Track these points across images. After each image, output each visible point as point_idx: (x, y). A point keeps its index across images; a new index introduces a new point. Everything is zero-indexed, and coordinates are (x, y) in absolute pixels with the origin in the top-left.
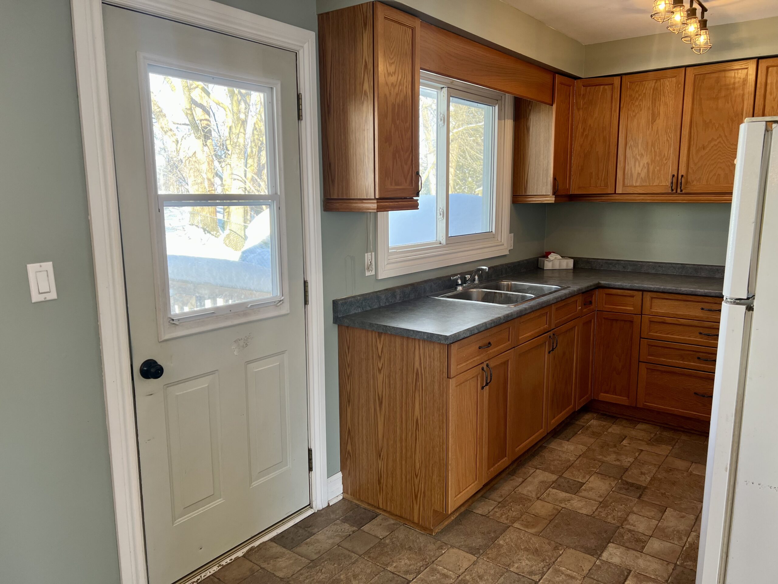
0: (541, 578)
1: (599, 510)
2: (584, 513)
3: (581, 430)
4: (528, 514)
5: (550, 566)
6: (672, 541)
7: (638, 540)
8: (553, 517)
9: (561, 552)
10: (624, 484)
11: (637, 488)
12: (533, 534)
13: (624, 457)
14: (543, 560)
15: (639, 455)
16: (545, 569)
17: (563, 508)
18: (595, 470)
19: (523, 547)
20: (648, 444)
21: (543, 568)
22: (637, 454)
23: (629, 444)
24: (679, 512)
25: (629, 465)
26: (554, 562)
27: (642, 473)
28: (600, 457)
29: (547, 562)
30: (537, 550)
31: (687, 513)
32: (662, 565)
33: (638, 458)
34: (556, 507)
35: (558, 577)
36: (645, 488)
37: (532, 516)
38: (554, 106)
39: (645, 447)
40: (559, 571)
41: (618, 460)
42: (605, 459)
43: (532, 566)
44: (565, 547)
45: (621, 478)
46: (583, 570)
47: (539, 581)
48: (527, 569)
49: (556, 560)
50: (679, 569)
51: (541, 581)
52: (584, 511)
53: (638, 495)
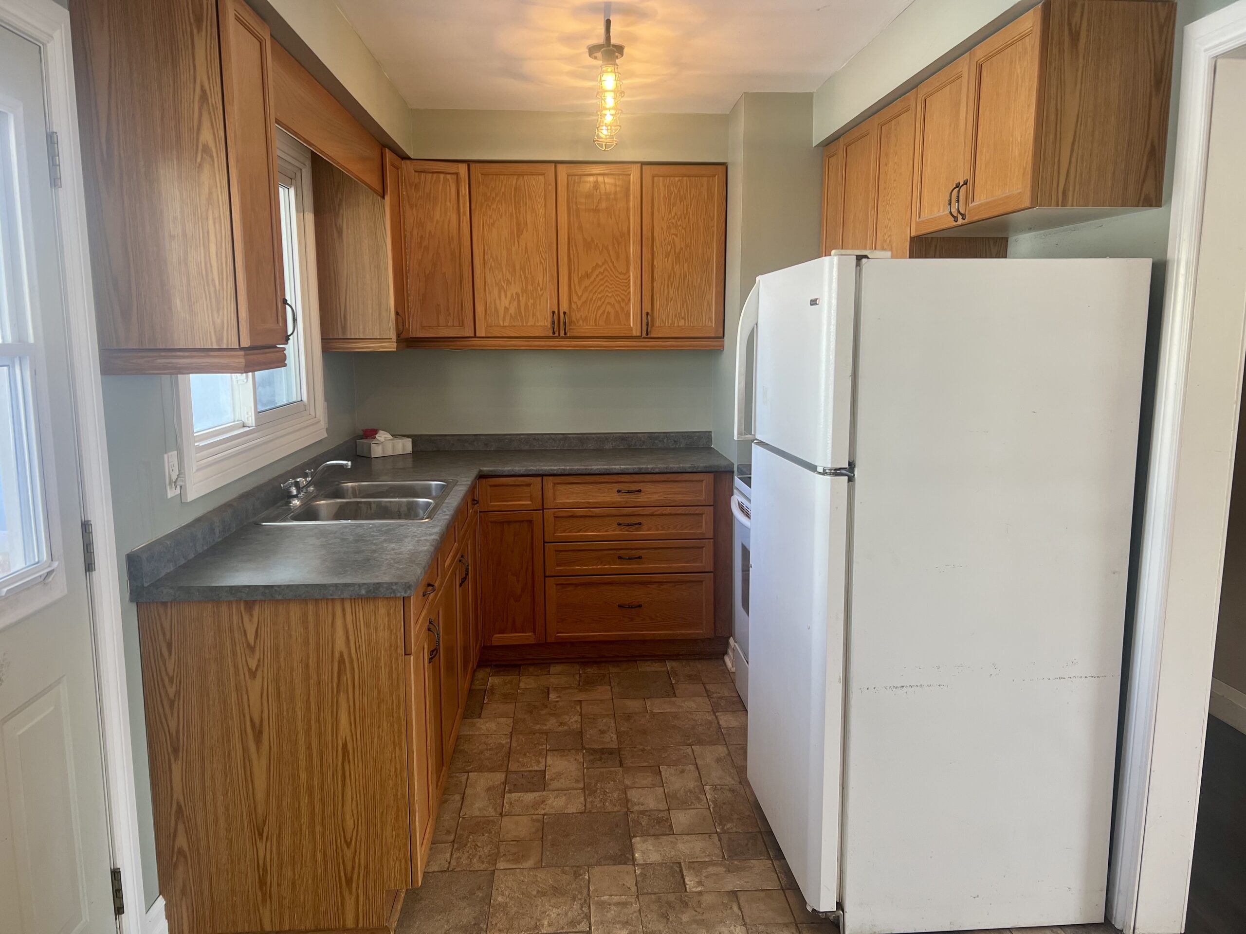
0: (590, 924)
1: (588, 800)
2: (575, 812)
3: (486, 697)
4: (504, 843)
5: (588, 901)
6: (693, 807)
7: (659, 821)
8: (540, 833)
9: (587, 877)
10: (592, 754)
11: (611, 754)
12: (534, 868)
13: (567, 717)
14: (574, 899)
15: (581, 708)
16: (585, 910)
17: (544, 815)
18: (544, 746)
19: (535, 893)
20: (580, 691)
21: (581, 909)
22: (578, 708)
23: (559, 697)
24: (675, 767)
25: (579, 726)
26: (589, 895)
27: (603, 732)
28: (538, 727)
29: (580, 899)
30: (555, 889)
31: (684, 765)
32: (705, 840)
33: (583, 712)
34: (534, 817)
35: (607, 912)
36: (619, 750)
37: (512, 843)
38: (388, 198)
39: (580, 697)
40: (603, 903)
41: (562, 724)
42: (544, 728)
43: (566, 914)
44: (586, 867)
45: (583, 748)
46: (629, 888)
47: (590, 928)
48: (563, 921)
49: (589, 890)
50: (725, 837)
51: (593, 928)
52: (572, 809)
53: (618, 762)
